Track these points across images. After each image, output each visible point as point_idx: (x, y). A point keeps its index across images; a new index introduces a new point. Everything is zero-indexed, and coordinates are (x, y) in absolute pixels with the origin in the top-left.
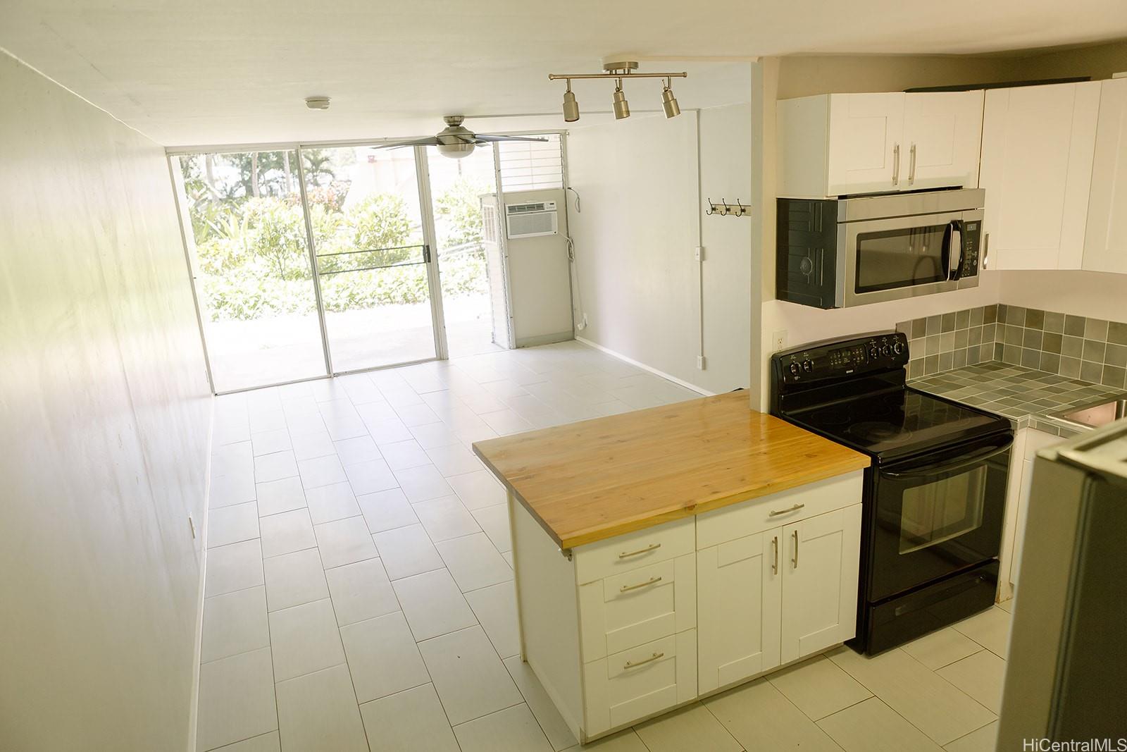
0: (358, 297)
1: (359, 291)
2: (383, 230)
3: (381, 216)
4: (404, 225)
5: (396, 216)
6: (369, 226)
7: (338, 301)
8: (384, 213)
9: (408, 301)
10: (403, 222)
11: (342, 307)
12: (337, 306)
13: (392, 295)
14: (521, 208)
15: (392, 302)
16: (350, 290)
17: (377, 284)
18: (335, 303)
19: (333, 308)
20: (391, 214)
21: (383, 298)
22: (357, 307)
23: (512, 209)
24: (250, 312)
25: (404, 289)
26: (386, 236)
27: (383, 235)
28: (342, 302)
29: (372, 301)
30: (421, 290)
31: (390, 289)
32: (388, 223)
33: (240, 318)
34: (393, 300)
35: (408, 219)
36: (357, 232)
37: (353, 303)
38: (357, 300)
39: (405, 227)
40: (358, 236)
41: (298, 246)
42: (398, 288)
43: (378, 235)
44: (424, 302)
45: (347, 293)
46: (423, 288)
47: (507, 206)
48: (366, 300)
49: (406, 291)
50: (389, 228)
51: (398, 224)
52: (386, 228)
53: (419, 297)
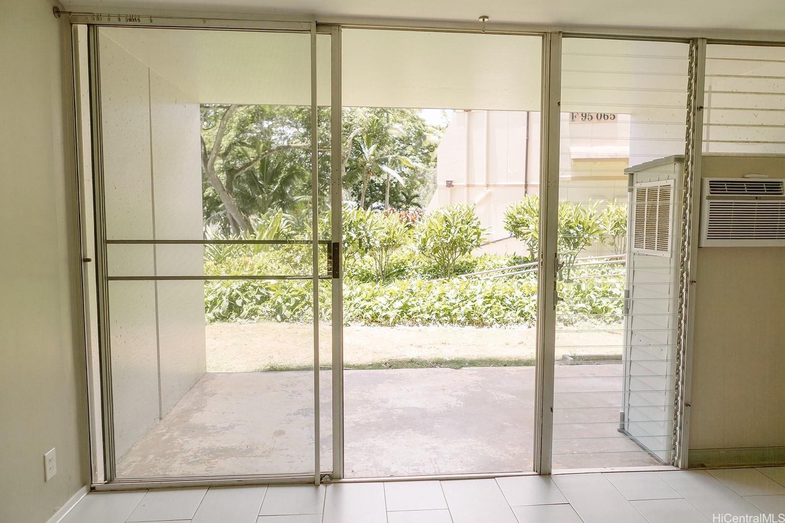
0: (412, 310)
1: (414, 303)
2: (451, 236)
3: (451, 221)
4: (475, 234)
5: (468, 223)
6: (437, 231)
7: (388, 313)
8: (456, 218)
9: (471, 323)
10: (475, 230)
11: (391, 320)
12: (387, 318)
13: (453, 312)
14: (735, 187)
15: (452, 321)
16: (403, 300)
17: (437, 297)
18: (384, 314)
19: (382, 319)
20: (462, 220)
21: (441, 314)
22: (410, 322)
23: (715, 186)
24: (287, 313)
25: (469, 306)
26: (455, 243)
27: (451, 241)
28: (392, 314)
29: (427, 316)
30: (489, 311)
31: (451, 304)
32: (458, 229)
33: (276, 319)
34: (454, 319)
35: (480, 227)
36: (424, 236)
37: (405, 316)
38: (410, 314)
39: (477, 236)
40: (424, 241)
41: (360, 246)
42: (461, 304)
43: (446, 241)
44: (491, 326)
45: (398, 304)
46: (491, 308)
47: (707, 181)
48: (421, 315)
49: (471, 309)
50: (457, 235)
51: (469, 231)
52: (455, 234)
53: (486, 318)
